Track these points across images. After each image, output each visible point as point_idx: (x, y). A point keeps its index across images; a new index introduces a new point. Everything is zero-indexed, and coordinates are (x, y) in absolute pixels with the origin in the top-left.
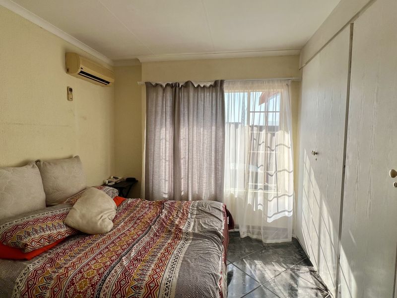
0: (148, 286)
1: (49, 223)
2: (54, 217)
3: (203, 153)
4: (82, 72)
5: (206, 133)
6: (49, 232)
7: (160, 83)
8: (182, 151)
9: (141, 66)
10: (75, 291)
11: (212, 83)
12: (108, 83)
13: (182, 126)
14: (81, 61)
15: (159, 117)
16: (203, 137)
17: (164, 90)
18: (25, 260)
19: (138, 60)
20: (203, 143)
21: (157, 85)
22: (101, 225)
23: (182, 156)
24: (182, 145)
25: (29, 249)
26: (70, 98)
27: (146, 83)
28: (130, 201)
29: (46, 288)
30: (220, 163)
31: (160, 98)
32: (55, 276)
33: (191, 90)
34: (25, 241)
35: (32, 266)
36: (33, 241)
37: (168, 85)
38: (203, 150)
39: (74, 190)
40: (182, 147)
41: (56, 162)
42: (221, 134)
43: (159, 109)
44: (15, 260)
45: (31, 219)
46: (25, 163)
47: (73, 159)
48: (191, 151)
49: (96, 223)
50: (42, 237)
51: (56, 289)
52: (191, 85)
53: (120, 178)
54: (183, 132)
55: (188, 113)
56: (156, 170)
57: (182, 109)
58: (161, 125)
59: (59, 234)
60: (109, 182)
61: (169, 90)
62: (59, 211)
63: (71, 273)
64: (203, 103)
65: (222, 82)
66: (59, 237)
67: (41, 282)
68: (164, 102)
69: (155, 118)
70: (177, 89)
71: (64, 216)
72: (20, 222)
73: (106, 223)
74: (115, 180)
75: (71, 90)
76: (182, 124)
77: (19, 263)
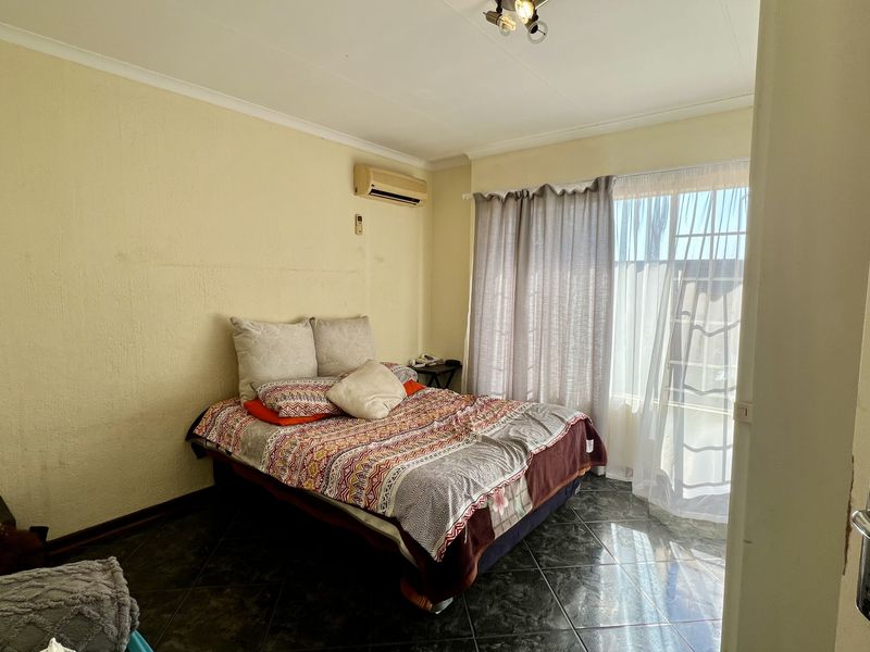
0: (379, 467)
1: (309, 392)
2: (315, 388)
3: (569, 320)
4: (373, 191)
5: (575, 282)
6: (306, 401)
7: (497, 193)
8: (531, 315)
9: (469, 166)
10: (312, 460)
11: (589, 184)
12: (417, 201)
13: (532, 269)
14: (372, 176)
15: (493, 253)
16: (570, 289)
17: (504, 203)
18: (279, 425)
19: (465, 156)
20: (570, 301)
21: (492, 196)
22: (369, 408)
23: (531, 325)
24: (531, 304)
25: (283, 414)
26: (358, 232)
27: (474, 195)
28: (429, 390)
29: (290, 453)
30: (601, 341)
31: (496, 221)
32: (299, 443)
33: (551, 201)
34: (280, 403)
35: (282, 431)
36: (288, 405)
37: (509, 195)
38: (569, 314)
39: (352, 363)
40: (531, 308)
41: (334, 322)
42: (604, 283)
43: (495, 237)
44: (271, 423)
45: (291, 383)
46: (299, 320)
47: (361, 320)
48: (546, 316)
49: (363, 404)
50: (297, 405)
51: (297, 455)
52: (548, 191)
53: (436, 359)
54: (534, 280)
55: (544, 245)
56: (485, 347)
57: (533, 238)
58: (497, 268)
59: (317, 406)
60: (417, 363)
61: (512, 203)
62: (323, 382)
63: (315, 443)
64: (572, 224)
65: (608, 179)
66: (317, 411)
67: (287, 445)
68: (503, 227)
69: (488, 255)
70: (525, 200)
71: (328, 388)
72: (280, 384)
73: (377, 407)
74: (427, 361)
75: (360, 219)
76: (532, 263)
77: (274, 427)
